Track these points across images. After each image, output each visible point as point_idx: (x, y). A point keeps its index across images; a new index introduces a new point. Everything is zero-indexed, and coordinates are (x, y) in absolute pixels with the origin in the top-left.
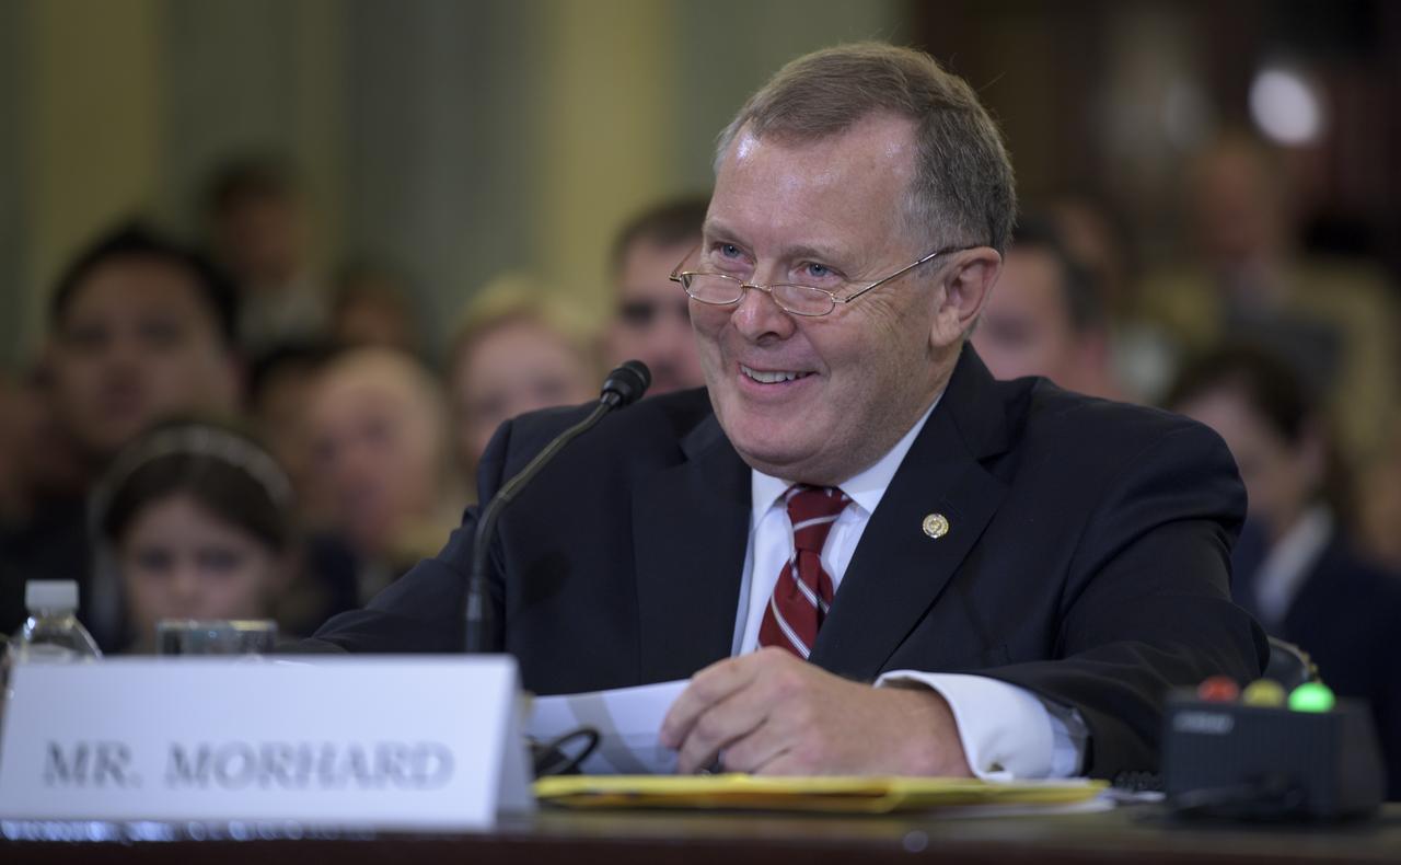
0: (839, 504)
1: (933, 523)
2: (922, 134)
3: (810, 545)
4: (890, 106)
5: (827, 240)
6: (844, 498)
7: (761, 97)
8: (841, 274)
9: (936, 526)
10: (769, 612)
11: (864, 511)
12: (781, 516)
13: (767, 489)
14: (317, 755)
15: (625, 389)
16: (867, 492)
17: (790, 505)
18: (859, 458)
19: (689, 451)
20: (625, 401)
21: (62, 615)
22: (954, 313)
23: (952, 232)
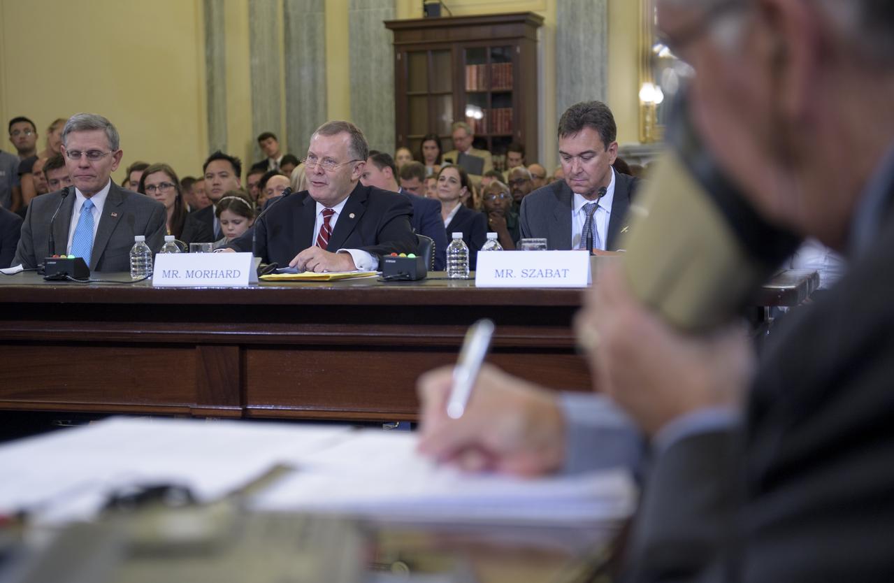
0: (333, 213)
2: (352, 136)
3: (327, 221)
4: (346, 130)
5: (332, 155)
6: (333, 211)
7: (320, 128)
8: (335, 162)
9: (352, 216)
10: (319, 235)
11: (337, 214)
12: (322, 215)
13: (320, 208)
15: (287, 193)
16: (338, 209)
17: (323, 212)
18: (336, 201)
19: (304, 203)
20: (287, 195)
21: (172, 242)
22: (356, 174)
23: (357, 157)
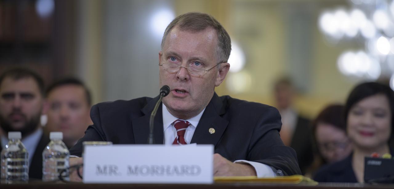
0: (188, 125)
1: (211, 130)
3: (181, 135)
4: (211, 25)
6: (189, 124)
8: (203, 64)
11: (194, 127)
12: (173, 128)
14: (165, 168)
16: (195, 122)
17: (175, 125)
23: (224, 57)
